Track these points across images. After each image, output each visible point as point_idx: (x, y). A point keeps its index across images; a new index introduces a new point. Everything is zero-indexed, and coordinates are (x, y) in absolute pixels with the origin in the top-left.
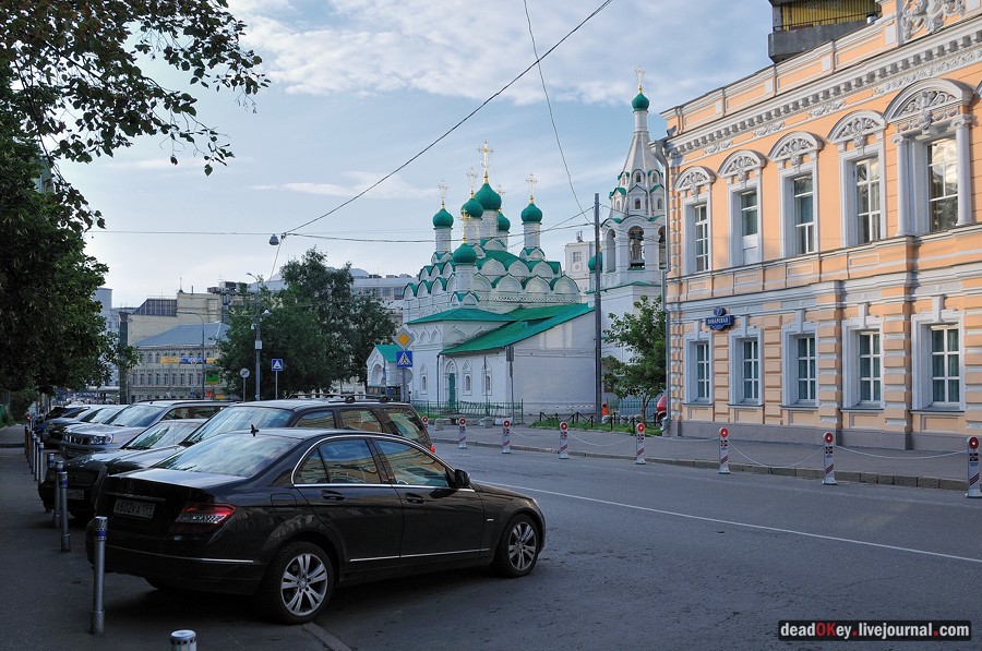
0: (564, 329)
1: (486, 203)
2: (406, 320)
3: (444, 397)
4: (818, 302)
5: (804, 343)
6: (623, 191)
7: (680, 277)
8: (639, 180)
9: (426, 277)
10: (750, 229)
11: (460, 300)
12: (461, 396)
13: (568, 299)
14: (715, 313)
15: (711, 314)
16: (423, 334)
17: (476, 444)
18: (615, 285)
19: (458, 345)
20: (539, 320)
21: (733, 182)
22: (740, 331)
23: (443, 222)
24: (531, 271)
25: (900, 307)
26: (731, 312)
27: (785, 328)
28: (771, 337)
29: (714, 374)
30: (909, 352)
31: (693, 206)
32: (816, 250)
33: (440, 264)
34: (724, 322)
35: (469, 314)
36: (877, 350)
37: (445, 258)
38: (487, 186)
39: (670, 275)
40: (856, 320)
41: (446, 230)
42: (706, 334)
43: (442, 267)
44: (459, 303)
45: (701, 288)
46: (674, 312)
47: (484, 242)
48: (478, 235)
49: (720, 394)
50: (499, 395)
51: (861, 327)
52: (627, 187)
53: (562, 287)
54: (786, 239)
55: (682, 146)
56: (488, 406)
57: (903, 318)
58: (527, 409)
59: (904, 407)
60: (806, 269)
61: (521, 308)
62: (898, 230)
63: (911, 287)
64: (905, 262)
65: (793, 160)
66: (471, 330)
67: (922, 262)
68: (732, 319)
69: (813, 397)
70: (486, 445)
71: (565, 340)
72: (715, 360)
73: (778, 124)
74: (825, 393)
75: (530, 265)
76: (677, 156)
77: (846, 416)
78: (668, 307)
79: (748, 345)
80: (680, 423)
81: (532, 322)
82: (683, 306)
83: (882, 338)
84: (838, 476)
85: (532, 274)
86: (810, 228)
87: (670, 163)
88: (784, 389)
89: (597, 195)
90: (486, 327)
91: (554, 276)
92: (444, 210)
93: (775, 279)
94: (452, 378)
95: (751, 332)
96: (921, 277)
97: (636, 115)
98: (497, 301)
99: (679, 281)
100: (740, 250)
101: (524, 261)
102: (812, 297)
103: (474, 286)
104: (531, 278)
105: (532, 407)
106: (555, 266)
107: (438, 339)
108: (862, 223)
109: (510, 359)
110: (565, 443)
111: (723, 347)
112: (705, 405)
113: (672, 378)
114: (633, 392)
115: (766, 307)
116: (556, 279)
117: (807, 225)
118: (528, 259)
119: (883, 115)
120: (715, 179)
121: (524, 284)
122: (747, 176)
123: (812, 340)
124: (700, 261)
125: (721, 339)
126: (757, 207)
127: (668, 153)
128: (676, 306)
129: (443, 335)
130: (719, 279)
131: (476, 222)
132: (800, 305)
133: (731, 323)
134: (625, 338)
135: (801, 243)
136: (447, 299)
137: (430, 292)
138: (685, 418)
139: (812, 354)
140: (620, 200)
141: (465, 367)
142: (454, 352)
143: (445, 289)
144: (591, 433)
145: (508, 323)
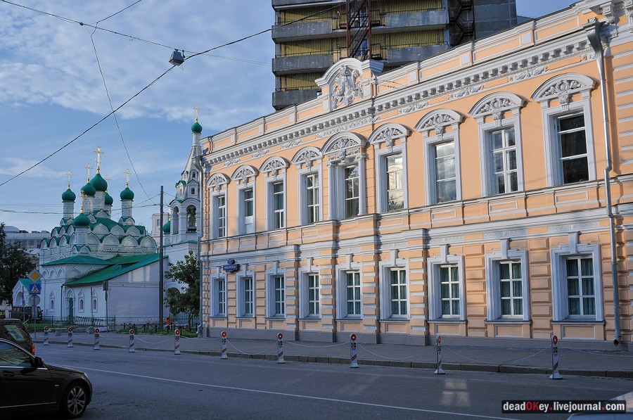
0: (145, 270)
1: (97, 186)
2: (41, 263)
3: (66, 314)
4: (285, 257)
5: (278, 280)
6: (184, 183)
7: (208, 240)
8: (194, 176)
9: (57, 235)
10: (249, 213)
11: (78, 250)
12: (78, 313)
13: (149, 250)
14: (228, 262)
15: (226, 263)
16: (52, 272)
17: (80, 344)
18: (178, 242)
19: (75, 279)
20: (129, 264)
21: (240, 184)
22: (242, 273)
23: (69, 198)
24: (125, 232)
25: (329, 260)
26: (238, 262)
27: (268, 272)
28: (260, 276)
29: (228, 299)
30: (334, 286)
31: (217, 197)
32: (285, 227)
33: (65, 226)
34: (233, 268)
35: (84, 260)
36: (317, 285)
37: (69, 222)
38: (99, 175)
39: (203, 239)
40: (306, 268)
41: (71, 203)
42: (223, 274)
43: (67, 228)
44: (77, 252)
45: (220, 247)
46: (205, 261)
47: (95, 212)
48: (91, 207)
49: (231, 311)
50: (101, 313)
51: (309, 271)
52: (186, 180)
53: (146, 243)
54: (269, 219)
55: (211, 161)
56: (93, 320)
57: (331, 267)
58: (118, 321)
59: (332, 317)
60: (279, 237)
61: (118, 256)
62: (329, 217)
63: (335, 249)
64: (332, 235)
65: (273, 172)
66: (84, 270)
67: (341, 235)
68: (238, 266)
69: (283, 312)
70: (86, 345)
71: (145, 277)
72: (228, 291)
73: (265, 151)
74: (289, 310)
75: (125, 228)
76: (209, 167)
77: (301, 323)
78: (201, 258)
79: (247, 281)
80: (208, 329)
81: (124, 265)
82: (211, 258)
83: (320, 277)
84: (285, 358)
85: (127, 234)
86: (282, 213)
87: (204, 170)
88: (267, 308)
89: (162, 187)
90: (94, 268)
91: (140, 236)
92: (69, 190)
93: (263, 243)
94: (71, 301)
95: (249, 274)
96: (340, 244)
97: (194, 136)
98: (102, 251)
99: (208, 242)
100: (243, 225)
101: (121, 225)
102: (282, 254)
103: (88, 241)
104: (126, 236)
105: (123, 320)
106: (142, 229)
107: (62, 275)
108: (310, 212)
109: (106, 289)
110: (132, 342)
111: (233, 282)
112: (222, 318)
113: (204, 302)
114: (183, 310)
115: (257, 260)
116: (142, 238)
117: (281, 211)
118: (124, 224)
119: (321, 150)
120: (230, 181)
121: (121, 240)
122: (247, 181)
123: (283, 279)
124: (221, 230)
125: (232, 278)
126: (253, 199)
127: (203, 164)
128: (206, 258)
129: (65, 273)
130: (231, 242)
131: (90, 199)
132: (276, 258)
133: (238, 268)
134: (178, 276)
135: (277, 221)
136: (70, 249)
137: (58, 245)
138: (211, 326)
139: (283, 287)
140: (182, 188)
141: (80, 294)
142: (72, 284)
143: (68, 243)
144: (156, 336)
145: (109, 265)
